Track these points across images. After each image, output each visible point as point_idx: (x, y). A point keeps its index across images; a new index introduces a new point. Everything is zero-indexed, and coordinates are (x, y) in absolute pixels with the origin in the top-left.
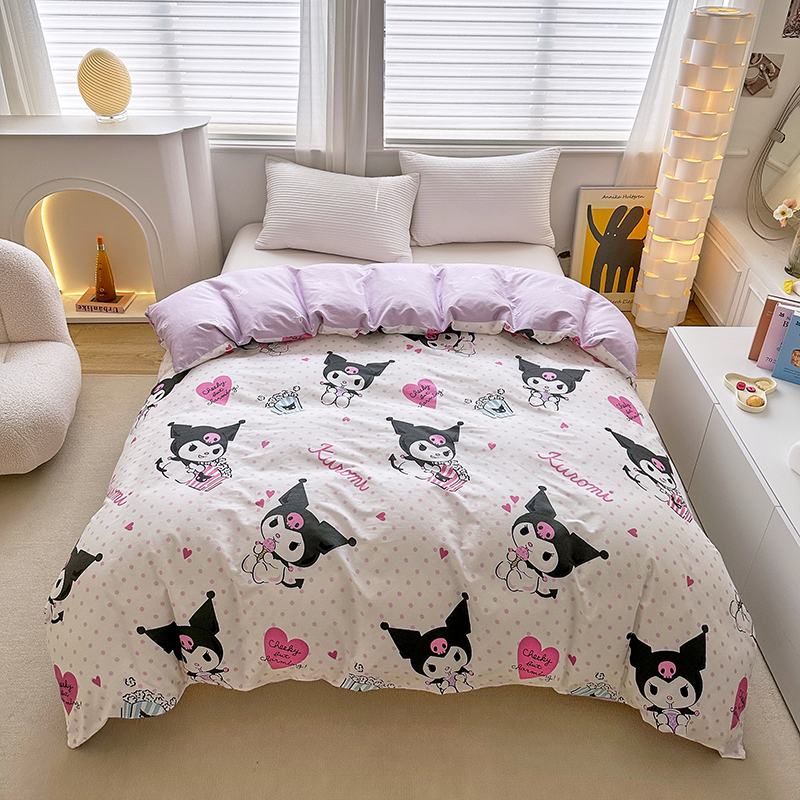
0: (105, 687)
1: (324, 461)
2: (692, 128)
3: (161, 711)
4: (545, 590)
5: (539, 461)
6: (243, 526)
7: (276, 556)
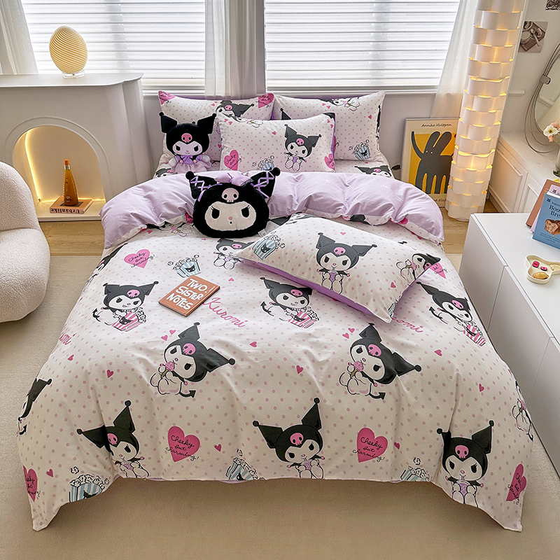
1: (213, 309)
2: (484, 74)
4: (376, 393)
7: (175, 374)
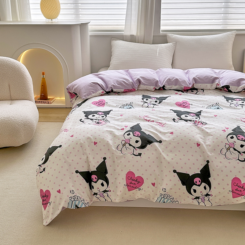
0: (62, 193)
1: (146, 120)
3: (83, 206)
4: (242, 159)
5: (236, 119)
6: (116, 135)
7: (130, 145)
